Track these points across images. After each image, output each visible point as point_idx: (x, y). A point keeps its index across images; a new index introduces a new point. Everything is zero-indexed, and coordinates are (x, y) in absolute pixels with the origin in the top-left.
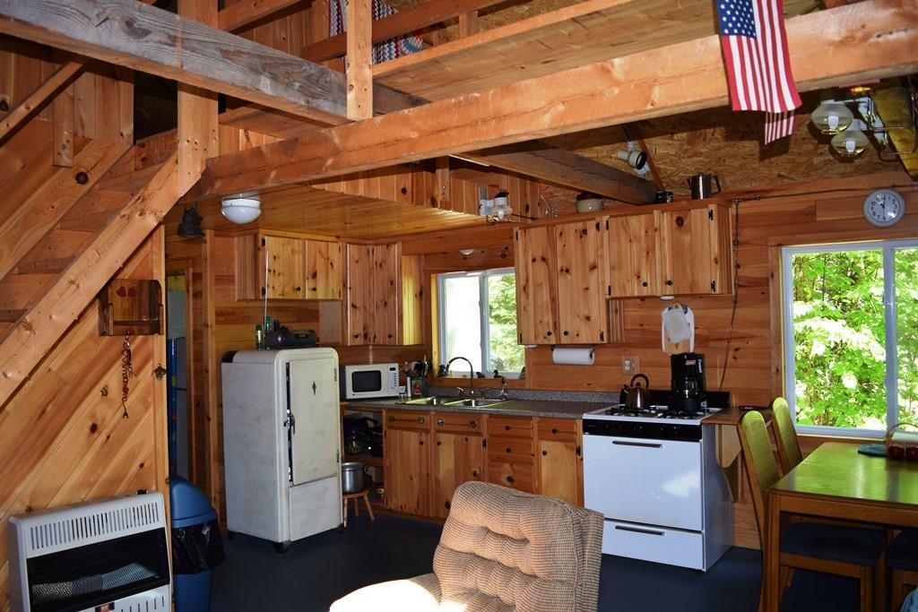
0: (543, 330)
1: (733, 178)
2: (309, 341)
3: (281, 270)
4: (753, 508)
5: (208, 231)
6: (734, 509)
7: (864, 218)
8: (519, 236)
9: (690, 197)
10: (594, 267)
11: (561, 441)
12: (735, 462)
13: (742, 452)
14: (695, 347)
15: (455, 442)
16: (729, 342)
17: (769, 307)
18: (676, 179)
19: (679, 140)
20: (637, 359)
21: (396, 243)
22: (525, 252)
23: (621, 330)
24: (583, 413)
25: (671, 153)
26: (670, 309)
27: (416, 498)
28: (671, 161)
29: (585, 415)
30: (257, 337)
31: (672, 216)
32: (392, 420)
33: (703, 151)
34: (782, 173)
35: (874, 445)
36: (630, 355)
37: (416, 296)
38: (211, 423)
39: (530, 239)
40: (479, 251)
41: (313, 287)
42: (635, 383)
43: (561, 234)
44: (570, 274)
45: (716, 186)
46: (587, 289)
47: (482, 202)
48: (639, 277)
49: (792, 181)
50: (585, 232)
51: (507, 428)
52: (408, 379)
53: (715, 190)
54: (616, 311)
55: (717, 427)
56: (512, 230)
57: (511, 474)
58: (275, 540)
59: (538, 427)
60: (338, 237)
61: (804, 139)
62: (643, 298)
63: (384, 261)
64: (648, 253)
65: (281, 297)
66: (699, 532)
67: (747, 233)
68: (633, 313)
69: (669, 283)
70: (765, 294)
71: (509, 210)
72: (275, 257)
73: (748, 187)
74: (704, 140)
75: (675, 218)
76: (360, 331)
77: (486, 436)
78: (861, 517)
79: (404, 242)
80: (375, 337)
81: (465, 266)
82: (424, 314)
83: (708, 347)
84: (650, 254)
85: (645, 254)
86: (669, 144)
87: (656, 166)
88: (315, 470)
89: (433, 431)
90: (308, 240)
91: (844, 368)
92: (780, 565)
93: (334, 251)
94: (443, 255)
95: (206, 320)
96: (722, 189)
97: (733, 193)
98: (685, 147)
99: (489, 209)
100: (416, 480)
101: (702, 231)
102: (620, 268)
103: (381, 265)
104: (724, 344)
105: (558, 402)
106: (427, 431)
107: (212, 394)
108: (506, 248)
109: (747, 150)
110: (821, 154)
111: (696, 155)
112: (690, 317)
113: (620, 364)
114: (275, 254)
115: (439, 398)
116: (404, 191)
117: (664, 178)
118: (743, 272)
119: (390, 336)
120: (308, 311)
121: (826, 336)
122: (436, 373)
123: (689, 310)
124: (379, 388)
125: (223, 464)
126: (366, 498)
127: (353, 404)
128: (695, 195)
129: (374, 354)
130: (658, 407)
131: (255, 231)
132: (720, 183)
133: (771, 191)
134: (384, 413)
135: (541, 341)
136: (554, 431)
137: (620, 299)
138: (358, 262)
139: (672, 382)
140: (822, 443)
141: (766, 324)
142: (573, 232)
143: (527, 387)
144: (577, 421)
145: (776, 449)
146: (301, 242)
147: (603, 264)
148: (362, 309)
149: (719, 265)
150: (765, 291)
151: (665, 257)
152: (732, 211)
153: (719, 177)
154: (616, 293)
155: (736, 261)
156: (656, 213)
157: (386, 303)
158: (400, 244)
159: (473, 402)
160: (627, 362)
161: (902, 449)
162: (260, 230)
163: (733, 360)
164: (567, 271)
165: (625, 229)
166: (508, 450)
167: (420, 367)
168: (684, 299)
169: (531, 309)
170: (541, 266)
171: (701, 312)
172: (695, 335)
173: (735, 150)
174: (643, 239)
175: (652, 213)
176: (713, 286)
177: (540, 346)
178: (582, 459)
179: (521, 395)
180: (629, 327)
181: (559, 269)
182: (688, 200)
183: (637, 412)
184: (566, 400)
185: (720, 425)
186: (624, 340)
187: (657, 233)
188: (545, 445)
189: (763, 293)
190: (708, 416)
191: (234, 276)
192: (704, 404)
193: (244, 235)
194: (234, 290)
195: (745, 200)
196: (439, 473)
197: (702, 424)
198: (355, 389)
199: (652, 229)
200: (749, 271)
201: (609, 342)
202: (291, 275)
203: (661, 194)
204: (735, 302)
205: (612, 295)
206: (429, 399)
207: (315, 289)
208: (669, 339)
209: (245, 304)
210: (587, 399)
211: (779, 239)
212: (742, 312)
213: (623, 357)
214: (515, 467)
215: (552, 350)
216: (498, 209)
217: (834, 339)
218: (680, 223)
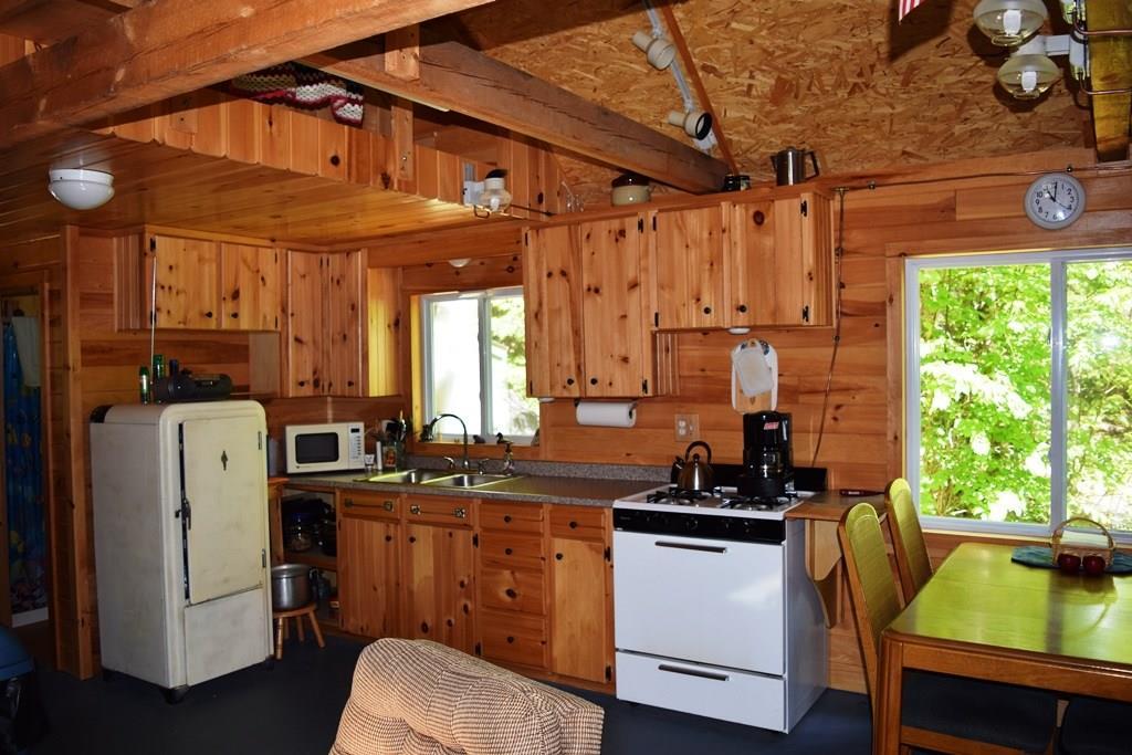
0: (562, 378)
1: (836, 156)
2: (221, 390)
3: (181, 286)
4: (855, 635)
5: (68, 227)
6: (830, 635)
7: (1026, 216)
8: (529, 239)
9: (775, 184)
10: (634, 285)
11: (583, 539)
12: (833, 573)
13: (843, 558)
14: (778, 403)
15: (434, 537)
16: (826, 396)
17: (886, 345)
18: (755, 157)
19: (759, 97)
20: (696, 418)
21: (358, 250)
22: (538, 263)
23: (673, 377)
24: (614, 500)
25: (747, 116)
26: (743, 347)
27: (382, 618)
28: (748, 130)
29: (616, 501)
30: (141, 385)
31: (747, 210)
32: (348, 504)
33: (794, 113)
34: (909, 149)
35: (1033, 549)
36: (687, 413)
37: (389, 326)
38: (75, 511)
39: (544, 245)
40: (477, 262)
41: (232, 312)
42: (692, 453)
43: (588, 236)
44: (601, 295)
45: (812, 168)
46: (624, 317)
47: (467, 185)
48: (698, 300)
49: (922, 162)
50: (622, 233)
51: (507, 519)
52: (379, 444)
53: (810, 172)
54: (667, 350)
55: (807, 522)
56: (519, 230)
57: (511, 586)
58: (165, 685)
59: (551, 518)
60: (273, 240)
61: (942, 95)
62: (705, 332)
63: (343, 276)
64: (712, 265)
65: (182, 326)
66: (778, 677)
67: (856, 238)
68: (693, 352)
69: (742, 309)
70: (880, 328)
71: (508, 197)
72: (171, 268)
73: (858, 169)
74: (796, 97)
75: (751, 212)
76: (308, 375)
77: (478, 530)
78: (1029, 681)
79: (369, 249)
80: (330, 385)
81: (458, 284)
82: (401, 353)
83: (796, 402)
84: (715, 267)
85: (707, 266)
86: (746, 104)
87: (726, 136)
88: (226, 581)
89: (404, 521)
90: (225, 242)
91: (973, 427)
92: (901, 744)
93: (267, 259)
94: (427, 268)
95: (66, 359)
96: (821, 174)
97: (837, 178)
98: (768, 108)
99: (476, 196)
100: (381, 590)
101: (791, 231)
102: (672, 287)
103: (338, 282)
104: (821, 399)
105: (585, 479)
106: (397, 522)
107: (76, 467)
108: (515, 259)
109: (858, 112)
110: (966, 119)
111: (784, 120)
112: (772, 358)
113: (672, 426)
114: (172, 263)
115: (420, 473)
116: (335, 161)
117: (737, 155)
118: (848, 294)
119: (350, 384)
120: (233, 347)
121: (951, 385)
122: (418, 436)
123: (771, 348)
124: (335, 457)
125: (94, 571)
126: (312, 615)
127: (296, 481)
128: (782, 180)
129: (334, 409)
130: (724, 489)
131: (140, 227)
132: (819, 164)
133: (891, 175)
134: (338, 493)
135: (559, 392)
136: (573, 525)
137: (673, 331)
138: (304, 276)
139: (745, 452)
140: (958, 544)
141: (880, 370)
142: (605, 233)
143: (542, 457)
144: (606, 510)
145: (892, 552)
146: (214, 245)
147: (648, 282)
148: (311, 344)
149: (814, 282)
150: (879, 323)
151: (737, 269)
152: (835, 205)
153: (816, 155)
154: (665, 324)
155: (839, 279)
156: (724, 205)
157: (345, 337)
158: (365, 251)
159: (466, 478)
160: (683, 424)
161: (1078, 559)
162: (146, 226)
163: (832, 421)
164: (597, 291)
165: (680, 229)
166: (509, 552)
167: (394, 428)
168: (764, 333)
169: (545, 346)
170: (559, 284)
171: (790, 352)
172: (779, 385)
173: (841, 112)
174: (705, 244)
175: (719, 205)
176: (805, 314)
177: (558, 400)
178: (612, 566)
179: (534, 469)
180: (686, 373)
181: (585, 287)
182: (772, 188)
183: (693, 497)
184: (595, 477)
185: (812, 520)
186: (678, 391)
187: (726, 235)
188: (560, 545)
189: (877, 325)
190: (795, 504)
191: (112, 295)
192: (790, 488)
193: (126, 235)
194: (113, 315)
195: (854, 189)
196: (412, 581)
197: (785, 518)
198: (300, 460)
199: (719, 230)
200: (858, 293)
201: (655, 396)
202: (198, 294)
203: (733, 179)
204: (837, 338)
205: (661, 326)
206: (405, 473)
207: (235, 315)
208: (741, 391)
209: (130, 336)
210: (625, 475)
211: (902, 247)
212: (847, 353)
213: (677, 416)
214: (517, 574)
215: (576, 405)
216: (489, 197)
217: (962, 388)
218: (759, 220)
